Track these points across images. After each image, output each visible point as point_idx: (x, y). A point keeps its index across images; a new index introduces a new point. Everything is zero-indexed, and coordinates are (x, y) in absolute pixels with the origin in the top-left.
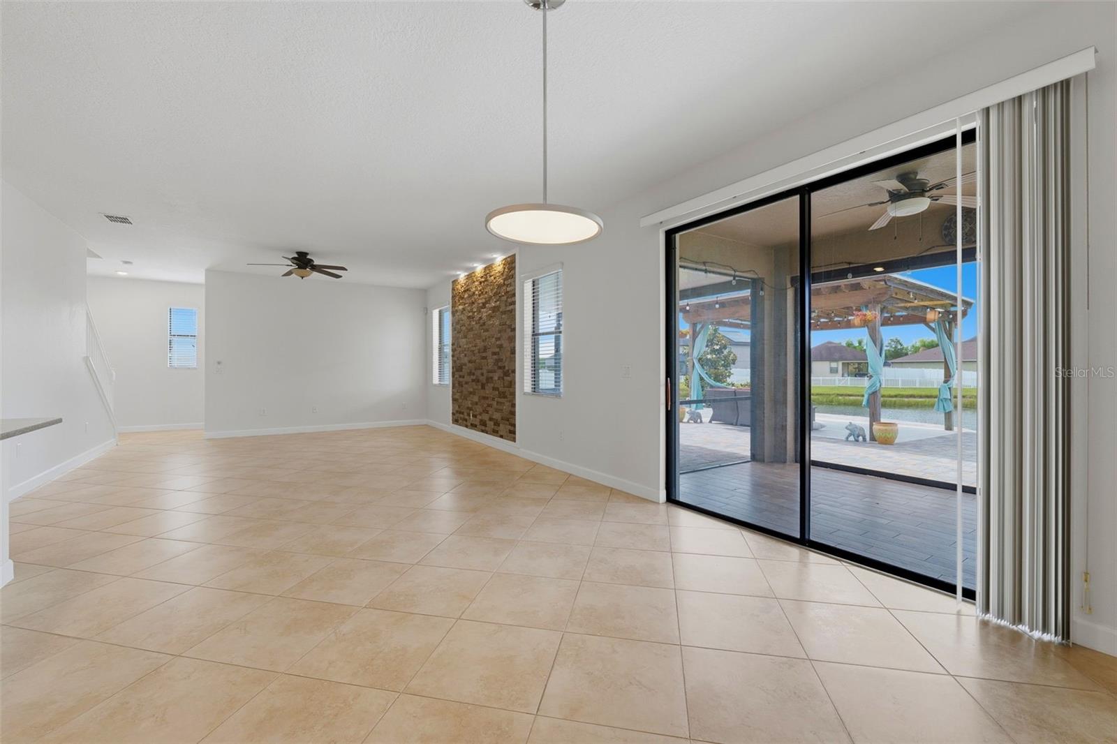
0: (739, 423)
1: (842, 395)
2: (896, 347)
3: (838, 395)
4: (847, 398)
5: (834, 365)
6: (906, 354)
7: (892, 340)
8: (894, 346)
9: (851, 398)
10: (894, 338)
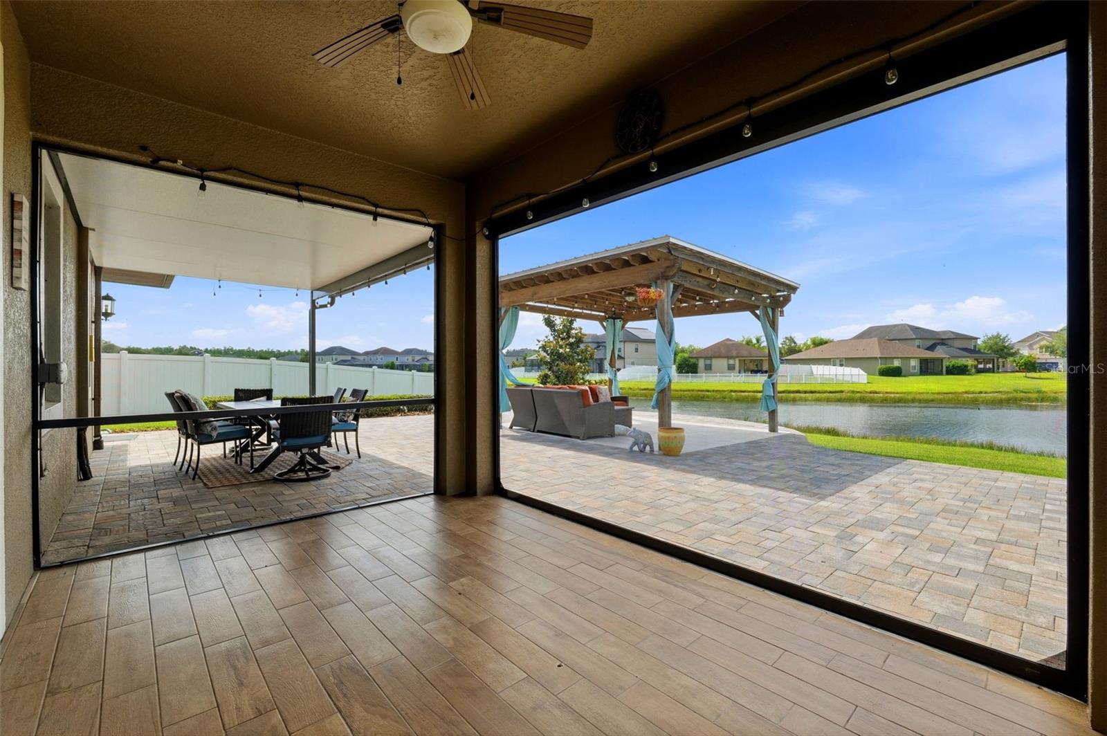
0: (536, 430)
1: (735, 391)
2: (790, 345)
3: (732, 391)
4: (739, 394)
5: (731, 362)
6: (800, 351)
7: (786, 338)
8: (788, 344)
9: (743, 394)
10: (788, 336)
